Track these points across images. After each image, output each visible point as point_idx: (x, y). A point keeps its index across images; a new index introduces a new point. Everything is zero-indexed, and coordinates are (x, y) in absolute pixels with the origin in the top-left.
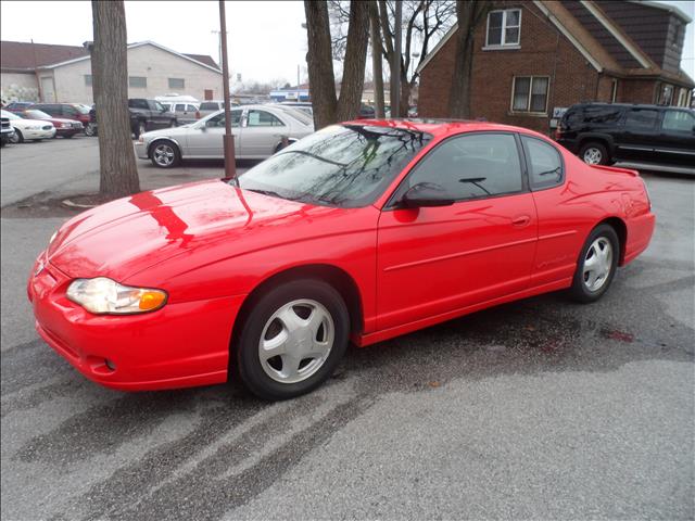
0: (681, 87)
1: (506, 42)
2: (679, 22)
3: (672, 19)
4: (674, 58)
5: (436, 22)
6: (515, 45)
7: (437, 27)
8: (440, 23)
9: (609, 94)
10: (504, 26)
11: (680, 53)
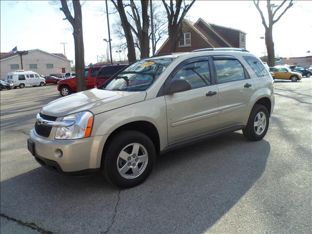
1: (186, 44)
2: (243, 35)
3: (240, 34)
5: (159, 37)
6: (189, 45)
7: (159, 39)
8: (160, 37)
10: (185, 39)
11: (245, 44)
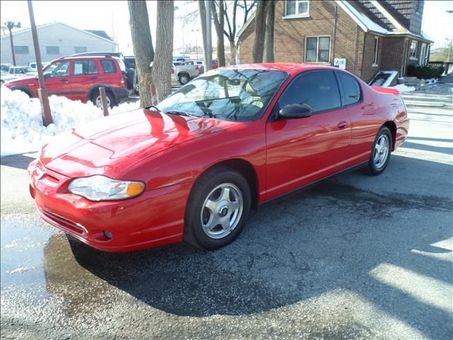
0: (423, 42)
1: (299, 12)
4: (417, 22)
6: (306, 14)
9: (373, 47)
10: (297, 1)
